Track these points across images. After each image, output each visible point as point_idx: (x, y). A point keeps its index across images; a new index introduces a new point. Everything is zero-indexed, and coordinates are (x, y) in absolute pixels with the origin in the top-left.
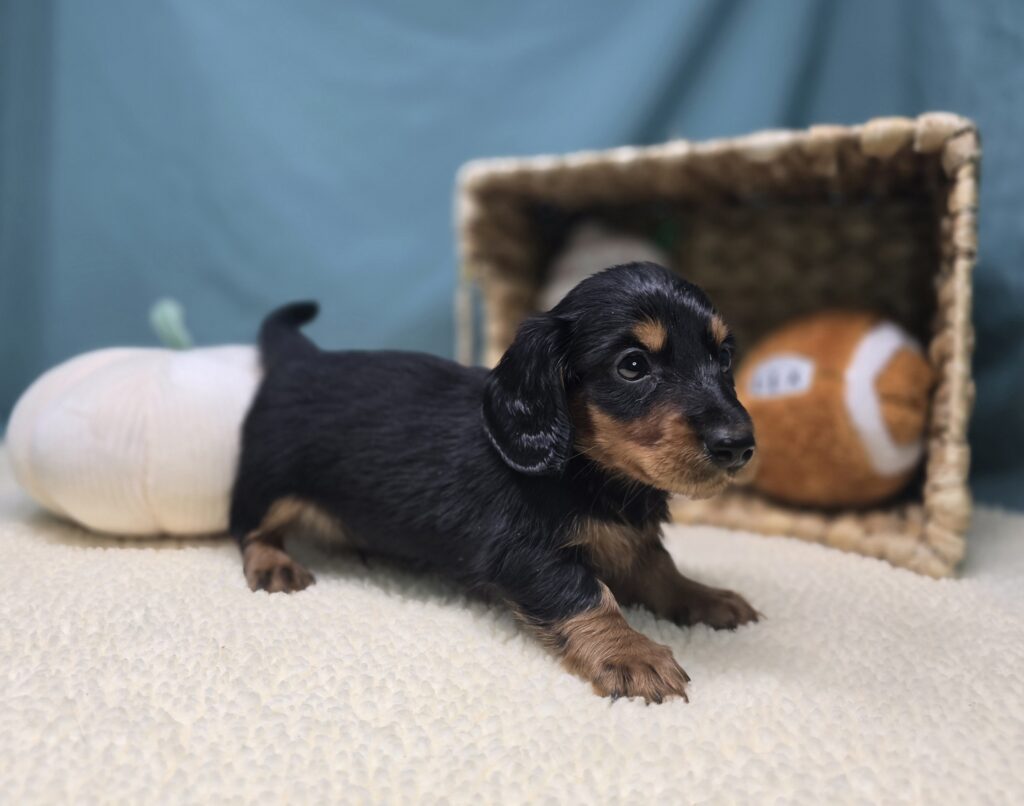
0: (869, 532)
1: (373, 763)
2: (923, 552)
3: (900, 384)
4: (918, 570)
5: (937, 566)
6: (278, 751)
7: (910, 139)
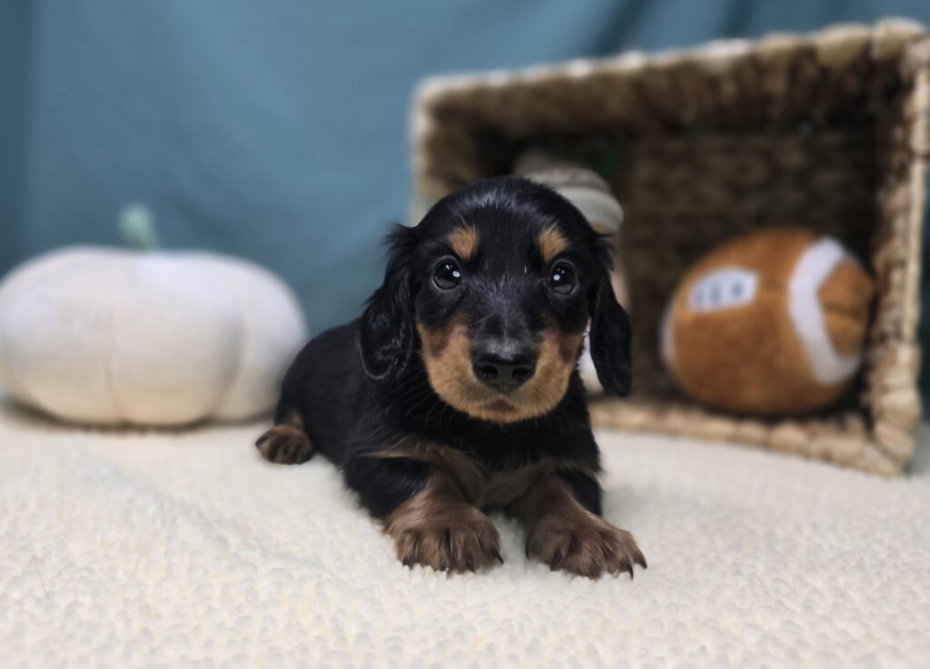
0: (812, 436)
1: (353, 630)
2: (871, 453)
3: (843, 294)
4: (867, 470)
5: (886, 465)
6: (247, 612)
7: (867, 47)
